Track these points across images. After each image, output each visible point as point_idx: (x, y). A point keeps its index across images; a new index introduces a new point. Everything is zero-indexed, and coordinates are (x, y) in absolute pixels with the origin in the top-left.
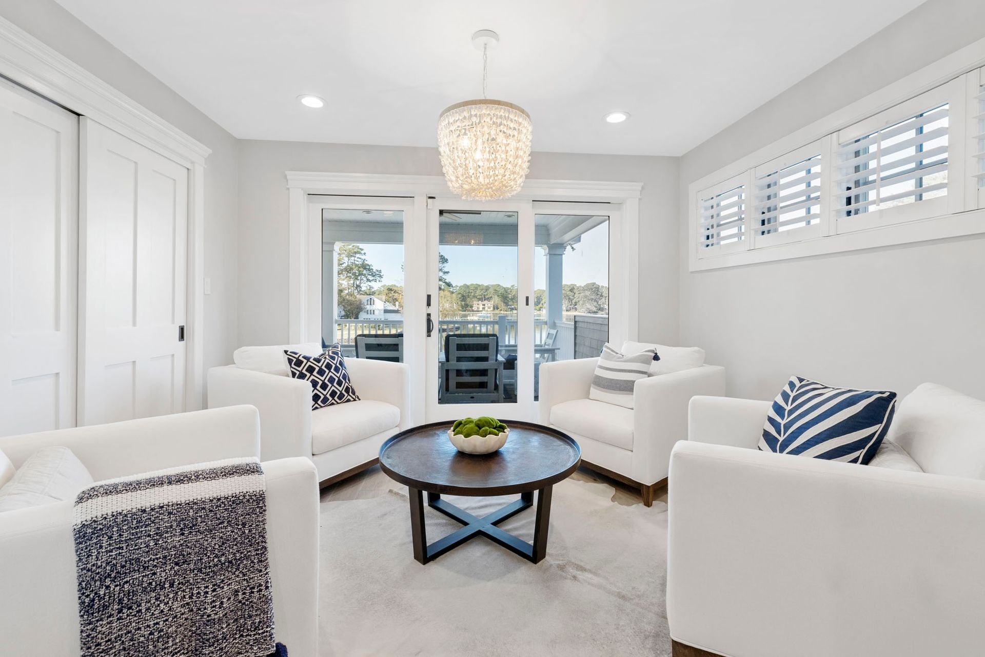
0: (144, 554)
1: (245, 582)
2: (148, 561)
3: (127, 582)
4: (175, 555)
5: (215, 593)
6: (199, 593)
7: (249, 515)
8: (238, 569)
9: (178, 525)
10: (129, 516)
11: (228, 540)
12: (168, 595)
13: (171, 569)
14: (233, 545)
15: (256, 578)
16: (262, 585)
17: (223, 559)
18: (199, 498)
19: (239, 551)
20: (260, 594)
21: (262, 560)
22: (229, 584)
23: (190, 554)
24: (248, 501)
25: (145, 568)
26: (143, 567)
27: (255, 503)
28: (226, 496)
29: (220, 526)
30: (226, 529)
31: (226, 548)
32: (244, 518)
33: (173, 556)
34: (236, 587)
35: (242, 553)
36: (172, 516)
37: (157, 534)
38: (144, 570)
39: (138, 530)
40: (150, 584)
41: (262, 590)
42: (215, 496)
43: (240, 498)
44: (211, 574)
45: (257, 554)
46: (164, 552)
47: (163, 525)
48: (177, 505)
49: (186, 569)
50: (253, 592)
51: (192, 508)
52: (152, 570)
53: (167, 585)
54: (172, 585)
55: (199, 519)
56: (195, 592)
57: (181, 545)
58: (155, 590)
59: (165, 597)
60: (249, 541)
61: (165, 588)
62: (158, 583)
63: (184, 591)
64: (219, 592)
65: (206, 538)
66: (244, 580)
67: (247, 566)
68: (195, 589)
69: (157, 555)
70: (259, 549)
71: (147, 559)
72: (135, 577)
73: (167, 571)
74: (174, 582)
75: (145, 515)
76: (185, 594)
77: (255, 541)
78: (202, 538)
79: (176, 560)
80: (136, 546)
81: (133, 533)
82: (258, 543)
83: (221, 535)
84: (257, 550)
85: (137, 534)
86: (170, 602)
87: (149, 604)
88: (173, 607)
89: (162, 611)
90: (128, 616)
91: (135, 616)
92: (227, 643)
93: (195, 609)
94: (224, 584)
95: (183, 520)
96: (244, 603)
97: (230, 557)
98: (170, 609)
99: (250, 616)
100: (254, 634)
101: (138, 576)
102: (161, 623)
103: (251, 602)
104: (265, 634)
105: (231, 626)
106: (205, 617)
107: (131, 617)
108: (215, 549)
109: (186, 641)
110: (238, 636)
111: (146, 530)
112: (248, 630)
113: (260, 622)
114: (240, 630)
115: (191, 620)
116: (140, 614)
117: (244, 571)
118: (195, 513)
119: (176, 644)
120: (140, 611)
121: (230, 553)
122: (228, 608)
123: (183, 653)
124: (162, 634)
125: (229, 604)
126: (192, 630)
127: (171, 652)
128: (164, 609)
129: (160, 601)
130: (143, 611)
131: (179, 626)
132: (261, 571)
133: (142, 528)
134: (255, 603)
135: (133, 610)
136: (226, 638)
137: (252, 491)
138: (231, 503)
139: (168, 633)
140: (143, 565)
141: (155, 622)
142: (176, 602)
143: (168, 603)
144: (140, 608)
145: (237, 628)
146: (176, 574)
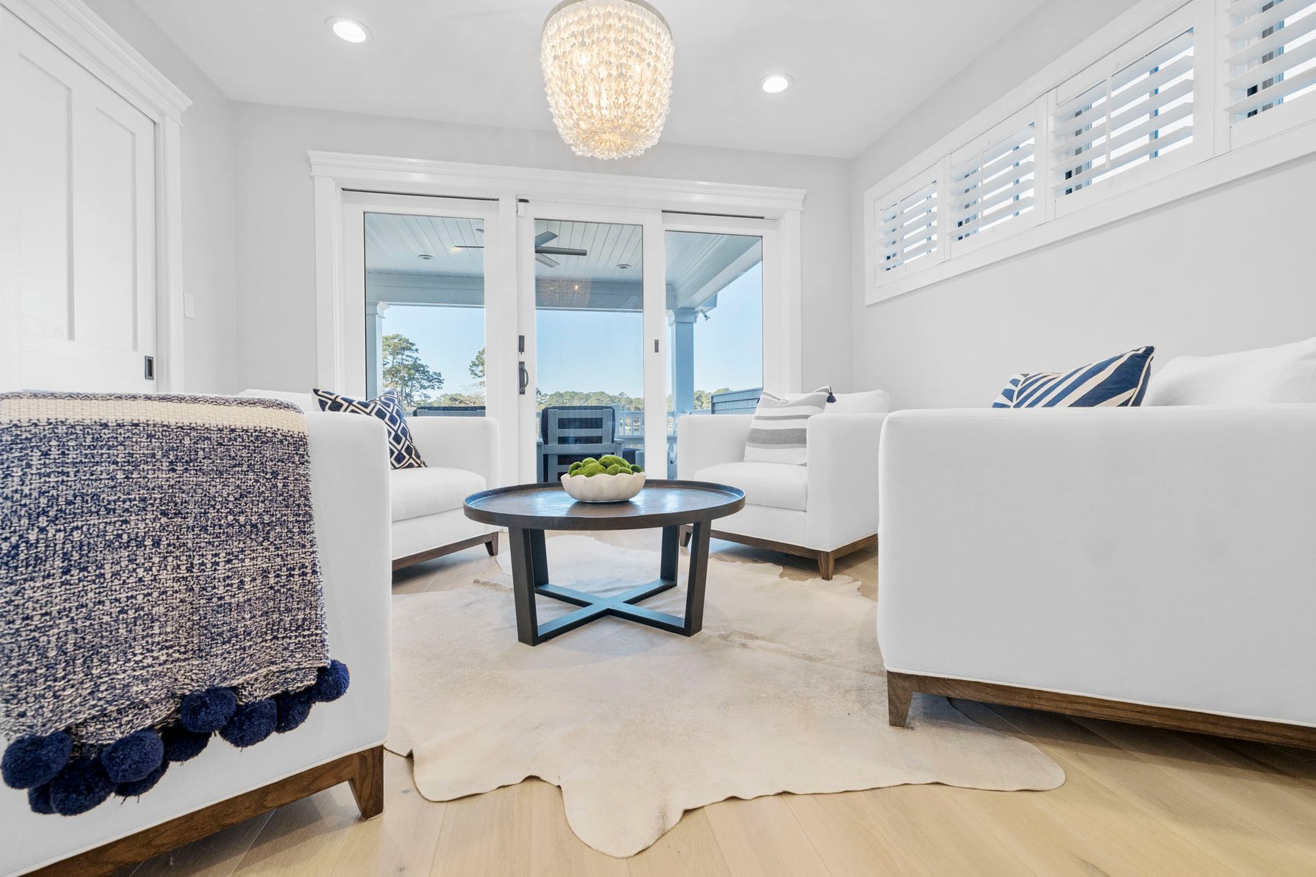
0: (106, 490)
1: (279, 559)
2: (115, 502)
3: (77, 528)
4: (161, 499)
5: (230, 566)
6: (203, 564)
7: (283, 462)
8: (266, 539)
9: (165, 455)
10: (78, 428)
11: (249, 492)
12: (151, 558)
13: (154, 519)
14: (258, 501)
15: (296, 555)
16: (307, 567)
17: (242, 519)
18: (200, 422)
19: (267, 512)
20: (303, 580)
21: (305, 531)
22: (253, 559)
23: (186, 502)
24: (281, 442)
25: (108, 511)
26: (106, 509)
27: (291, 448)
28: (245, 428)
29: (237, 469)
30: (245, 475)
31: (246, 503)
32: (275, 465)
33: (158, 501)
34: (264, 566)
35: (272, 515)
36: (153, 440)
37: (128, 461)
38: (108, 513)
39: (95, 452)
40: (120, 536)
41: (307, 573)
42: (226, 424)
43: (268, 435)
44: (223, 537)
45: (297, 521)
46: (141, 492)
47: (140, 452)
48: (163, 426)
49: (181, 525)
50: (292, 576)
51: (188, 434)
52: (121, 516)
53: (148, 542)
54: (156, 544)
55: (201, 453)
56: (196, 562)
57: (171, 486)
58: (128, 546)
59: (145, 559)
60: (284, 500)
61: (145, 546)
62: (133, 536)
63: (177, 557)
64: (237, 566)
65: (213, 483)
66: (278, 555)
67: (281, 536)
68: (197, 557)
69: (128, 494)
70: (300, 514)
71: (113, 498)
72: (92, 522)
73: (147, 521)
74: (160, 540)
75: (106, 431)
76: (179, 563)
77: (294, 501)
78: (206, 482)
79: (163, 508)
80: (92, 475)
81: (86, 455)
82: (299, 505)
83: (238, 482)
84: (299, 515)
85: (93, 458)
86: (154, 569)
87: (118, 568)
88: (160, 577)
89: (141, 580)
90: (80, 580)
91: (94, 582)
92: (251, 643)
93: (197, 589)
94: (245, 556)
95: (172, 449)
96: (279, 591)
97: (253, 518)
98: (155, 580)
99: (289, 610)
100: (296, 637)
101: (96, 522)
102: (140, 597)
103: (290, 589)
104: (314, 638)
105: (258, 620)
106: (215, 600)
107: (85, 583)
108: (228, 502)
109: (182, 634)
110: (269, 637)
111: (109, 454)
112: (285, 630)
113: (304, 620)
114: (272, 629)
115: (191, 604)
116: (102, 580)
117: (276, 542)
118: (194, 443)
119: (167, 634)
120: (102, 575)
121: (253, 512)
122: (252, 593)
123: (178, 651)
124: (142, 613)
125: (253, 587)
126: (193, 620)
127: (158, 643)
128: (144, 576)
129: (137, 565)
130: (108, 576)
131: (171, 609)
132: (304, 546)
133: (102, 449)
134: (296, 592)
135: (89, 572)
136: (249, 634)
137: (286, 429)
138: (252, 439)
139: (151, 614)
140: (105, 506)
141: (129, 594)
142: (165, 572)
143: (151, 569)
144: (102, 571)
145: (268, 624)
146: (163, 528)
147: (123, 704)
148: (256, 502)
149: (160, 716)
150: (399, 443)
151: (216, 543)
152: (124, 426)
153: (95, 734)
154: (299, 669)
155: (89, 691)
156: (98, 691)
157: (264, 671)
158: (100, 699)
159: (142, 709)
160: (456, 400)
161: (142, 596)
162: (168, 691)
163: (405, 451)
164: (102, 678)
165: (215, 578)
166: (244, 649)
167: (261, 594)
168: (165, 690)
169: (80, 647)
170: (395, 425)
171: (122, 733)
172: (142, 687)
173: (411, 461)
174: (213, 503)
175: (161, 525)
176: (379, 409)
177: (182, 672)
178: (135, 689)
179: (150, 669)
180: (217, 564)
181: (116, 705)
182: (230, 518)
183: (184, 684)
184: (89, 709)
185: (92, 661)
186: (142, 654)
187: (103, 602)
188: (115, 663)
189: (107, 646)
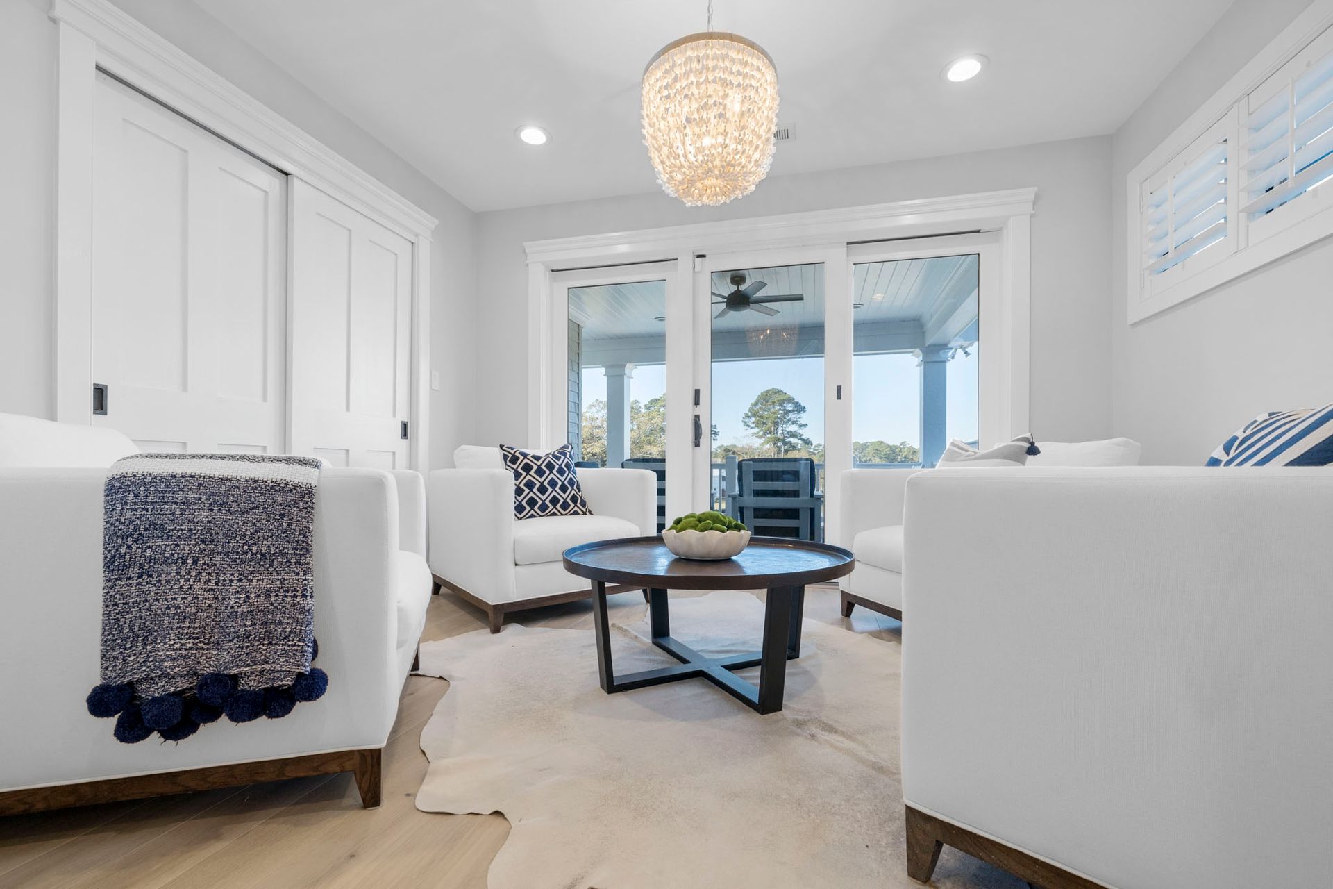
0: (168, 522)
1: (279, 582)
2: (173, 530)
3: (149, 547)
4: (202, 530)
5: (241, 584)
6: (225, 580)
7: (289, 506)
8: (271, 565)
9: (208, 499)
10: (158, 478)
11: (262, 529)
12: (190, 572)
13: (196, 545)
14: (268, 536)
15: (291, 581)
16: (298, 591)
17: (254, 549)
18: (234, 475)
19: (274, 545)
20: (294, 600)
21: (300, 563)
22: (260, 580)
23: (218, 534)
24: (291, 491)
25: (169, 537)
26: (167, 535)
27: (298, 496)
28: (265, 480)
29: (254, 511)
30: (260, 515)
31: (259, 538)
32: (283, 508)
33: (199, 532)
34: (268, 586)
35: (277, 548)
36: (202, 488)
37: (184, 503)
38: (168, 539)
39: (165, 495)
40: (172, 555)
41: (297, 596)
42: (252, 476)
43: (281, 485)
44: (238, 562)
45: (295, 554)
46: (190, 524)
47: (192, 495)
48: (210, 477)
49: (214, 550)
50: (286, 596)
51: (224, 484)
52: (175, 541)
53: (190, 561)
54: (195, 562)
55: (231, 498)
56: (221, 578)
57: (209, 522)
58: (177, 563)
59: (186, 573)
60: (287, 536)
61: (187, 563)
62: (180, 556)
63: (209, 574)
64: (245, 584)
65: (237, 521)
66: (278, 579)
67: (282, 564)
68: (222, 575)
69: (181, 525)
70: (298, 548)
71: (172, 528)
72: (158, 544)
73: (191, 546)
74: (198, 560)
75: (174, 481)
76: (210, 578)
77: (294, 538)
78: (232, 520)
79: (202, 537)
80: (161, 511)
81: (160, 497)
82: (298, 541)
83: (254, 521)
84: (296, 549)
85: (163, 499)
86: (191, 580)
87: (169, 577)
88: (195, 586)
89: (181, 587)
90: (147, 583)
91: (154, 585)
92: (249, 644)
93: (220, 598)
94: (253, 577)
95: (213, 494)
96: (276, 607)
97: (263, 549)
98: (190, 588)
99: (281, 623)
100: (283, 645)
101: (161, 544)
102: (179, 599)
103: (283, 607)
104: (296, 648)
105: (257, 628)
106: (229, 608)
107: (150, 586)
108: (245, 535)
109: (207, 630)
110: (266, 642)
111: (173, 497)
112: (277, 638)
113: (291, 632)
114: (269, 636)
115: (216, 609)
116: (159, 585)
117: (277, 569)
118: (228, 490)
119: (194, 628)
120: (159, 581)
121: (264, 544)
122: (256, 606)
123: (203, 642)
124: (179, 611)
125: (257, 602)
126: (216, 621)
127: (187, 634)
128: (184, 585)
129: (181, 576)
130: (163, 582)
131: (200, 611)
132: (298, 574)
133: (169, 493)
134: (288, 609)
135: (153, 578)
136: (248, 637)
137: (296, 481)
138: (268, 488)
139: (185, 613)
140: (166, 533)
141: (173, 597)
142: (199, 583)
143: (189, 581)
144: (160, 578)
145: (265, 632)
146: (201, 552)
147: (158, 673)
148: (266, 537)
149: (181, 686)
150: (564, 492)
151: (233, 566)
152: (186, 477)
153: (145, 691)
154: (282, 671)
155: (143, 660)
156: (148, 661)
157: (259, 667)
158: (148, 667)
159: (170, 679)
160: (729, 451)
161: (180, 599)
162: (191, 670)
163: (571, 499)
164: (151, 653)
165: (230, 592)
166: (242, 648)
167: (263, 608)
168: (188, 669)
169: (142, 629)
170: (562, 476)
171: (159, 693)
172: (170, 664)
173: (576, 509)
174: (234, 535)
175: (200, 549)
176: (549, 462)
177: (204, 658)
178: (166, 664)
179: (178, 652)
180: (232, 581)
181: (155, 673)
182: (246, 547)
183: (204, 667)
184: (142, 672)
185: (148, 640)
186: (174, 640)
187: (159, 600)
188: (159, 643)
189: (156, 631)
